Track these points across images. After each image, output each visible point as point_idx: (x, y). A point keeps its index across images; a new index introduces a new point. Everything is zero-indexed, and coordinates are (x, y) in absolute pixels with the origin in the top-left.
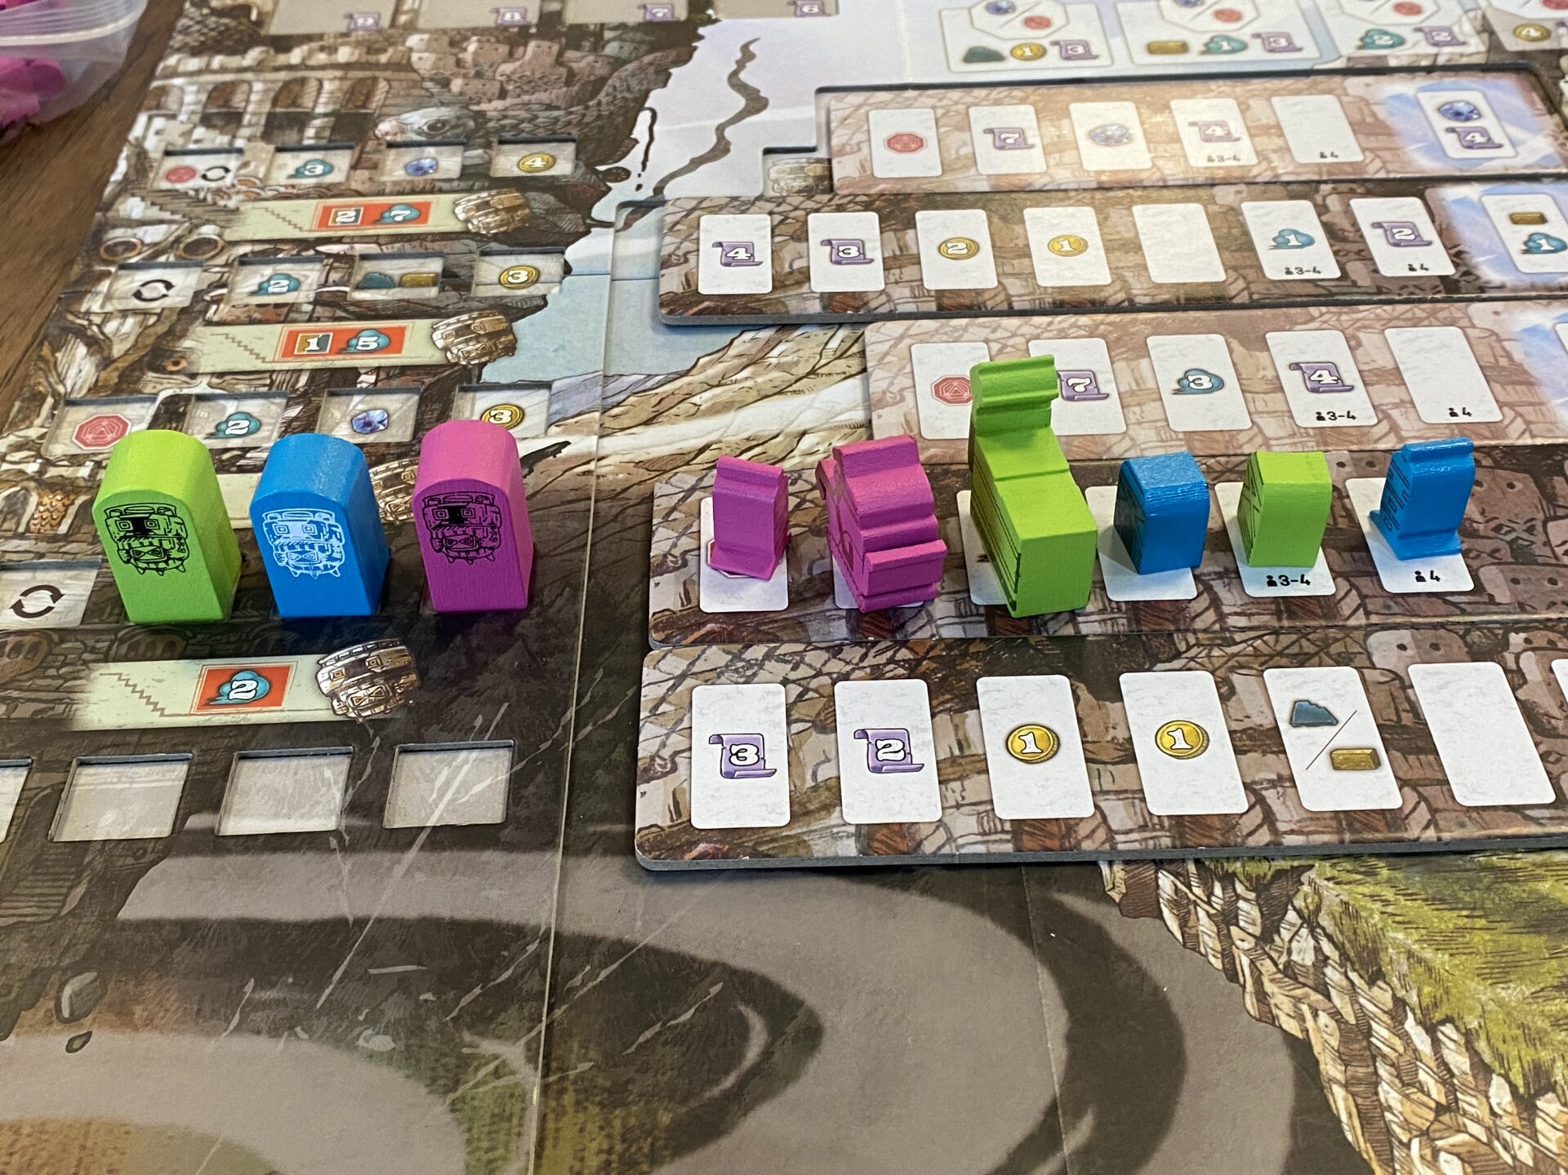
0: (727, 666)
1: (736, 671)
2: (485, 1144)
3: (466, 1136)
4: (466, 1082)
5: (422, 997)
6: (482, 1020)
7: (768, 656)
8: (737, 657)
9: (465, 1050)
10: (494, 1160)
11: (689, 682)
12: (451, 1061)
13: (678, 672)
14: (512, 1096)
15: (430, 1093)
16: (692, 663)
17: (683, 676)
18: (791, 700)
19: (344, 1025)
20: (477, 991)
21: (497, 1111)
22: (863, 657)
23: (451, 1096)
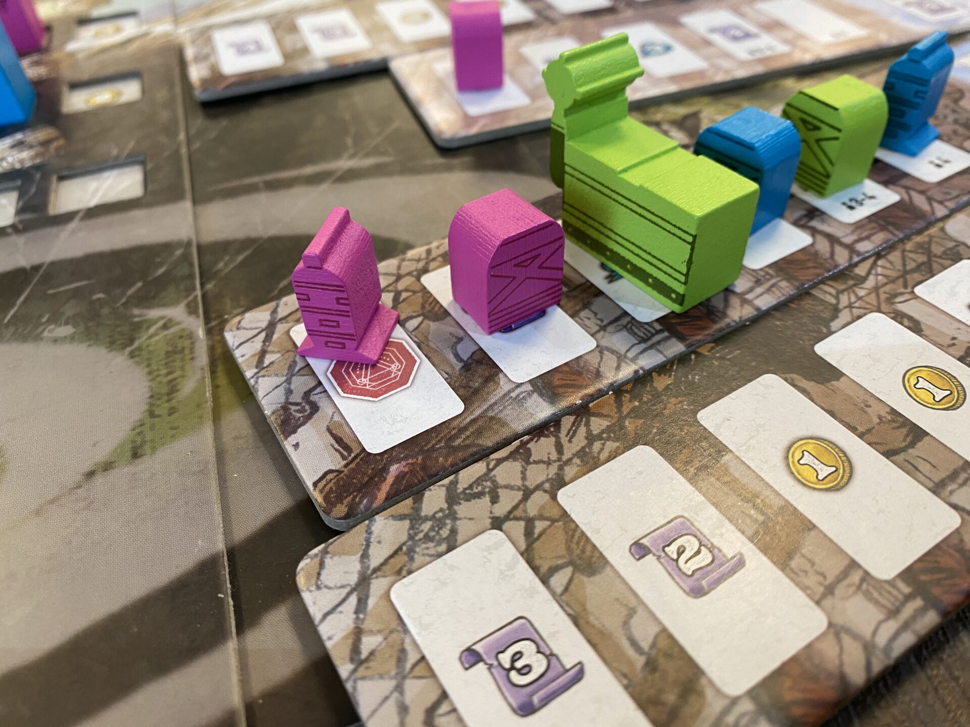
0: (411, 537)
1: (427, 538)
2: (164, 372)
3: (147, 370)
4: (139, 338)
5: (95, 297)
6: (147, 299)
7: (452, 498)
8: (415, 518)
9: (136, 320)
10: (174, 379)
11: (377, 586)
12: (125, 329)
13: (353, 579)
14: (181, 337)
15: (111, 351)
16: (365, 556)
17: (364, 582)
18: (523, 546)
19: (29, 328)
20: (139, 284)
21: (170, 349)
22: (559, 448)
23: (129, 349)
